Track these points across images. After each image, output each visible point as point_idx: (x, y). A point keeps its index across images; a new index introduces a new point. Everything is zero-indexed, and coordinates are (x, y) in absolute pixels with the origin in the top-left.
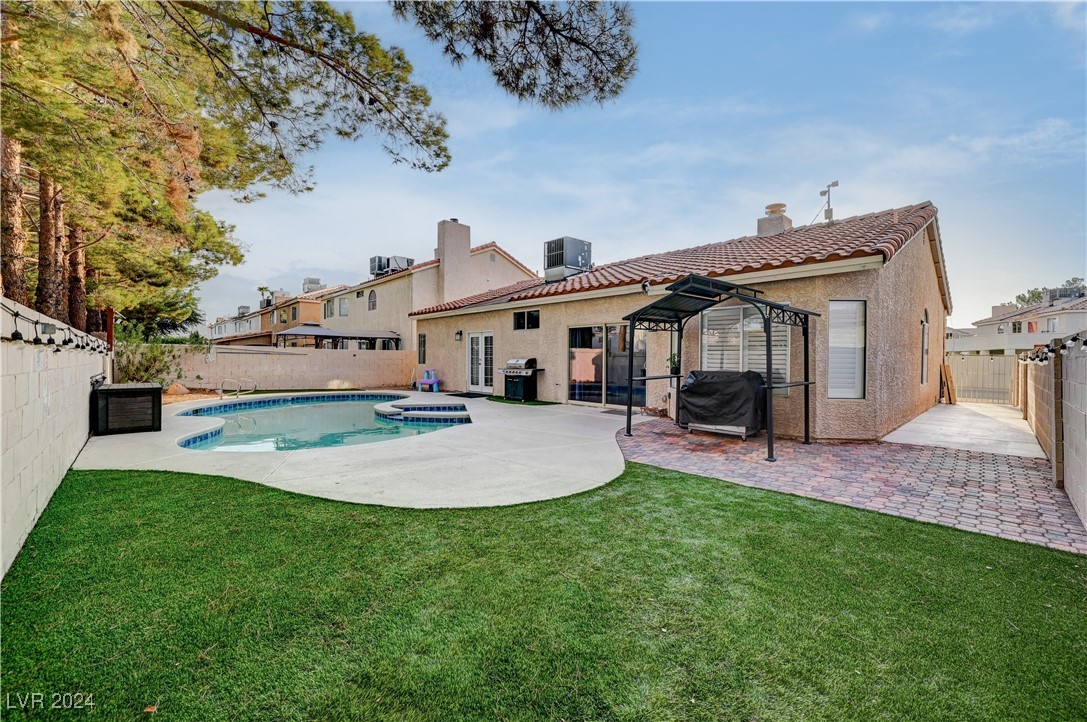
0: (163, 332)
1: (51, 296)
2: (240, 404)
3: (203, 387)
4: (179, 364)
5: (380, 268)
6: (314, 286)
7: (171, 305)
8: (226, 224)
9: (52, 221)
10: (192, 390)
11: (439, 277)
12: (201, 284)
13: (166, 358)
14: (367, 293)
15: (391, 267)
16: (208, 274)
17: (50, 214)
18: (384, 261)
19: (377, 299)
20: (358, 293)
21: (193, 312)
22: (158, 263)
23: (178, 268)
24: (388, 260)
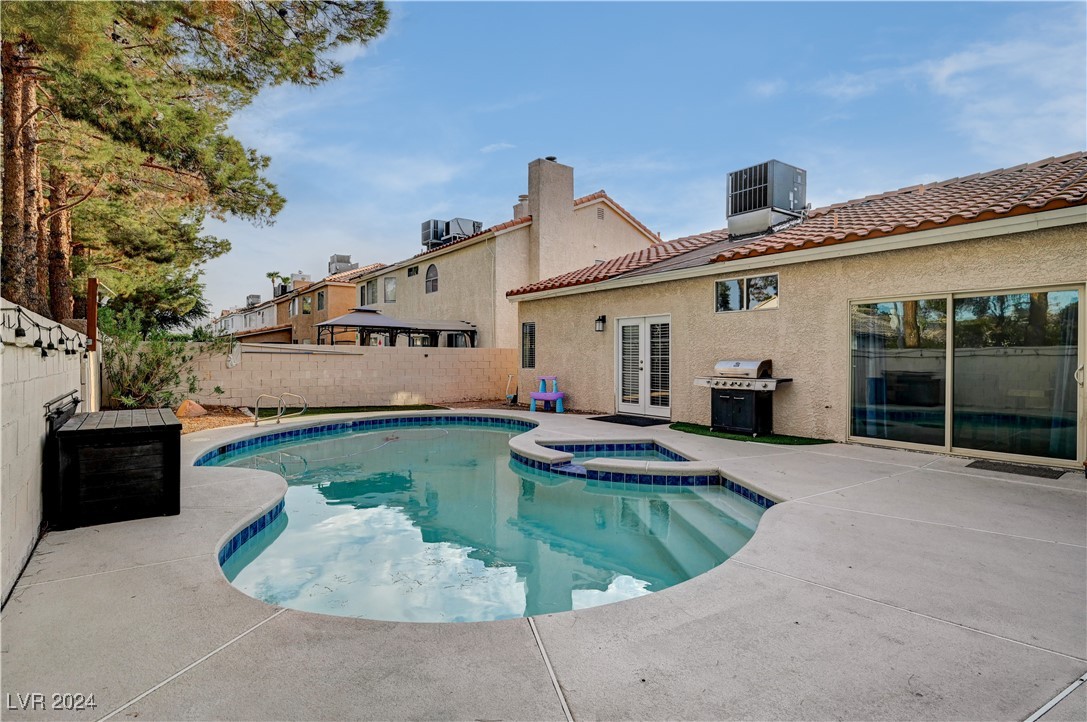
0: (163, 327)
1: (18, 272)
2: (284, 435)
3: (223, 403)
4: (190, 370)
5: (437, 235)
6: (343, 265)
7: (173, 292)
8: (258, 155)
9: (21, 162)
10: (210, 409)
11: (530, 242)
12: (210, 262)
13: (175, 362)
14: (423, 269)
15: (451, 235)
16: (219, 250)
17: (17, 151)
18: (442, 226)
19: (439, 277)
20: (410, 270)
21: (197, 302)
22: (159, 231)
23: (184, 236)
24: (448, 224)
